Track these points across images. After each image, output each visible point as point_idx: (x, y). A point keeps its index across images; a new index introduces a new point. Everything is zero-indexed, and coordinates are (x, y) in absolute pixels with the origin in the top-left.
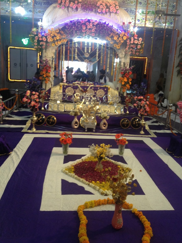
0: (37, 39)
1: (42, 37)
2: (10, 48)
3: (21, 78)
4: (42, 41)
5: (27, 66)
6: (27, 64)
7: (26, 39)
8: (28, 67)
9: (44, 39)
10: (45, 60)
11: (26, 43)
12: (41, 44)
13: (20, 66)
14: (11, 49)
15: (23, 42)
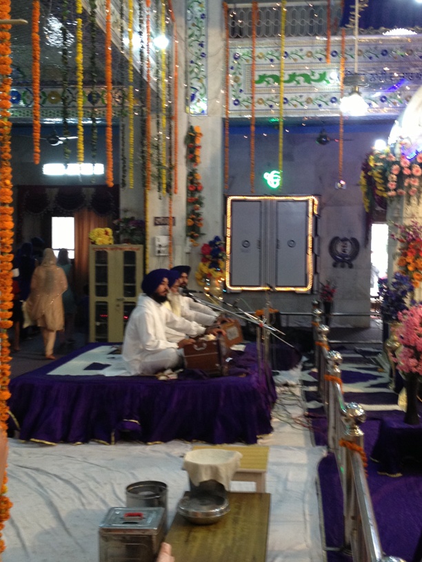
0: (396, 172)
1: (410, 168)
2: (233, 201)
3: (260, 282)
4: (411, 176)
5: (277, 247)
6: (277, 241)
7: (274, 172)
8: (279, 250)
9: (417, 171)
10: (411, 224)
11: (275, 183)
12: (406, 184)
13: (260, 246)
14: (234, 203)
15: (266, 181)
